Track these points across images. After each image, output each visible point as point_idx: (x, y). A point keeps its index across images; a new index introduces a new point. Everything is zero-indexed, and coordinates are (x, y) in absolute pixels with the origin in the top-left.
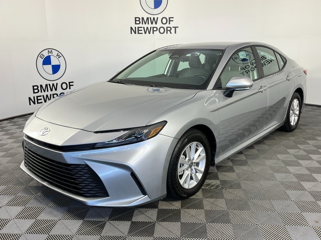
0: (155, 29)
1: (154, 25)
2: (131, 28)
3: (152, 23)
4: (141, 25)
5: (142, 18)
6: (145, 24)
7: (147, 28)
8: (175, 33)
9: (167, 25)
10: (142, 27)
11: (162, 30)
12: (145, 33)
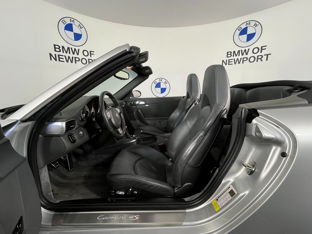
0: (245, 59)
1: (245, 56)
2: (223, 61)
3: (243, 55)
4: (232, 58)
5: (234, 51)
6: (236, 56)
7: (238, 59)
8: (267, 60)
9: (259, 54)
10: (232, 59)
11: (252, 59)
12: (235, 63)
